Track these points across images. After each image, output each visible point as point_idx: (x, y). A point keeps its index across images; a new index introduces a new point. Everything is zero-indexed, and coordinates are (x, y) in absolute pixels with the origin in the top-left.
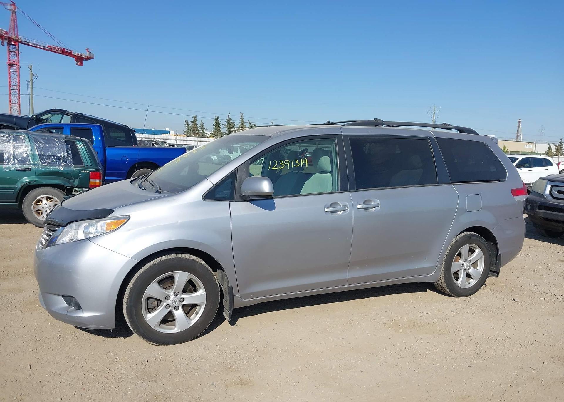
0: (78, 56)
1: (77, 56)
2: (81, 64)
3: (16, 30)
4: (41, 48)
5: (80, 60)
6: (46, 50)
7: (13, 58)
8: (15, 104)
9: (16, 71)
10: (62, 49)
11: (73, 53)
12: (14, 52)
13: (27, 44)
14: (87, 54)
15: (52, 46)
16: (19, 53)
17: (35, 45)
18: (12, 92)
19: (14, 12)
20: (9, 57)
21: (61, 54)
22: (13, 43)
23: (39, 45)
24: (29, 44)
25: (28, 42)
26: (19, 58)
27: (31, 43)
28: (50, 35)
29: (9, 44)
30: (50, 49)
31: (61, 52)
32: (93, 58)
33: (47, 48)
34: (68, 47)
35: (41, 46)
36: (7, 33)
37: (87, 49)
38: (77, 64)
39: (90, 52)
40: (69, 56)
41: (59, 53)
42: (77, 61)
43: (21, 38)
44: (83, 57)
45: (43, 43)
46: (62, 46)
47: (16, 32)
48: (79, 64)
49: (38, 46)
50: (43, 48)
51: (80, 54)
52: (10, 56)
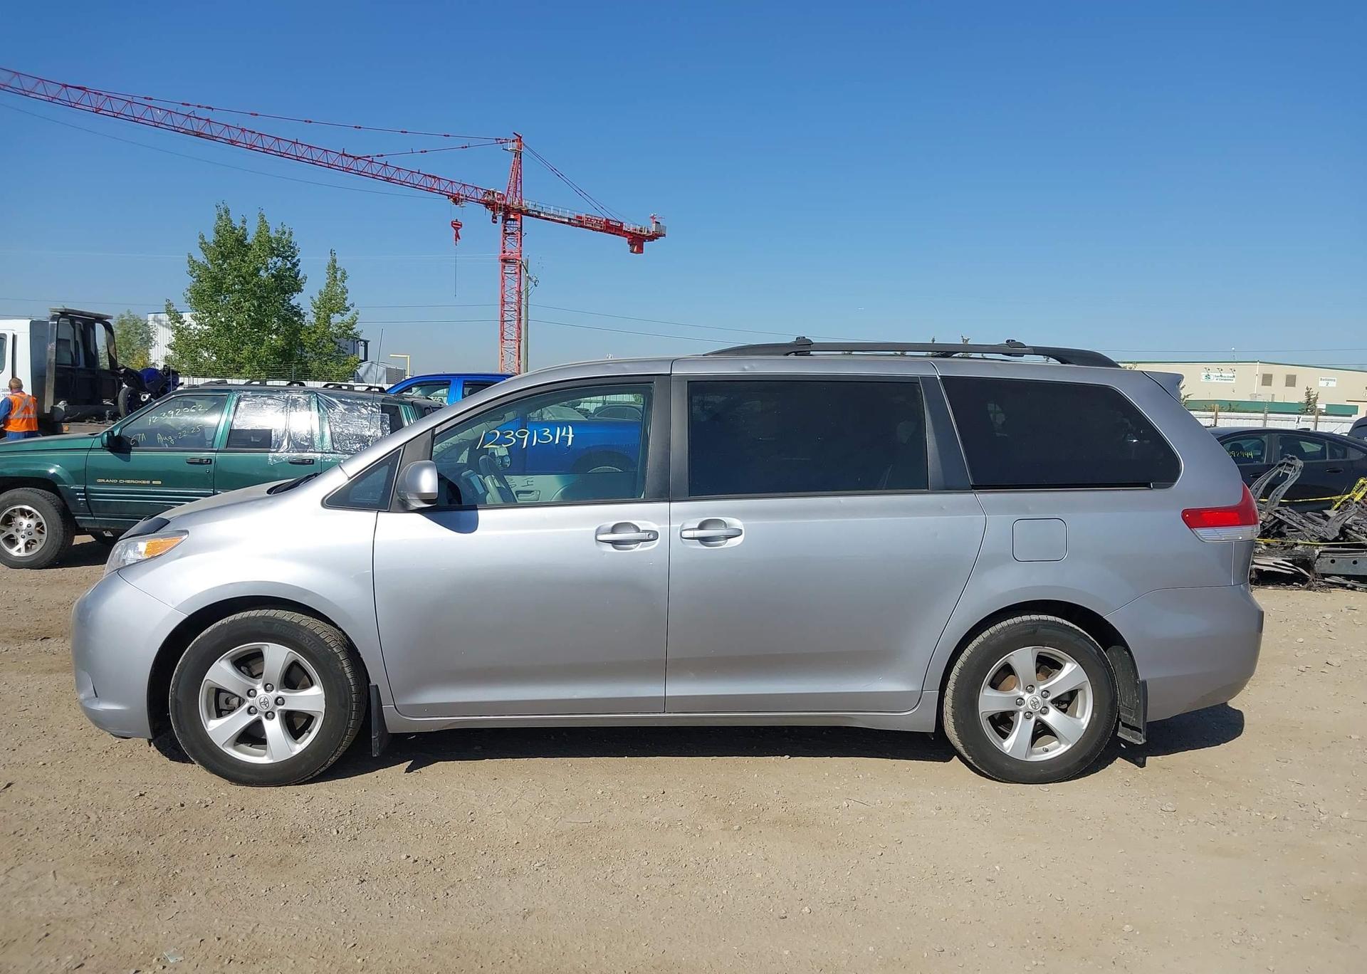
0: (635, 233)
1: (633, 233)
2: (640, 250)
3: (519, 189)
4: (564, 223)
5: (637, 241)
6: (573, 225)
7: (512, 246)
8: (511, 340)
9: (516, 273)
10: (604, 220)
11: (624, 228)
12: (513, 234)
13: (537, 217)
14: (653, 228)
15: (583, 215)
16: (521, 235)
17: (552, 217)
18: (506, 315)
19: (518, 154)
20: (504, 243)
21: (601, 231)
22: (512, 217)
23: (560, 217)
24: (542, 215)
25: (539, 213)
26: (521, 246)
27: (545, 213)
28: (580, 192)
29: (506, 219)
30: (580, 223)
31: (601, 227)
32: (665, 235)
33: (575, 222)
34: (615, 216)
35: (564, 218)
36: (504, 198)
37: (653, 217)
38: (632, 252)
39: (659, 223)
40: (618, 235)
41: (597, 230)
42: (631, 244)
43: (528, 204)
44: (644, 235)
45: (568, 211)
46: (603, 215)
47: (518, 194)
48: (635, 250)
49: (557, 219)
50: (567, 220)
51: (638, 228)
52: (506, 242)
